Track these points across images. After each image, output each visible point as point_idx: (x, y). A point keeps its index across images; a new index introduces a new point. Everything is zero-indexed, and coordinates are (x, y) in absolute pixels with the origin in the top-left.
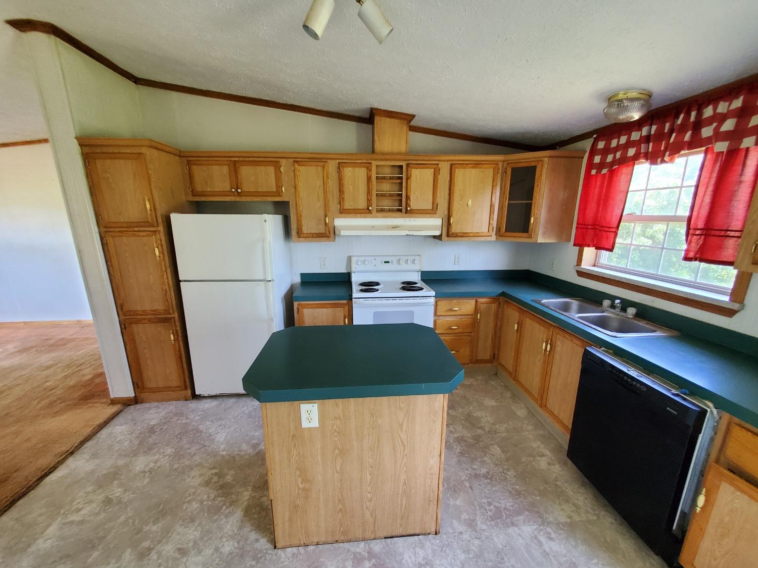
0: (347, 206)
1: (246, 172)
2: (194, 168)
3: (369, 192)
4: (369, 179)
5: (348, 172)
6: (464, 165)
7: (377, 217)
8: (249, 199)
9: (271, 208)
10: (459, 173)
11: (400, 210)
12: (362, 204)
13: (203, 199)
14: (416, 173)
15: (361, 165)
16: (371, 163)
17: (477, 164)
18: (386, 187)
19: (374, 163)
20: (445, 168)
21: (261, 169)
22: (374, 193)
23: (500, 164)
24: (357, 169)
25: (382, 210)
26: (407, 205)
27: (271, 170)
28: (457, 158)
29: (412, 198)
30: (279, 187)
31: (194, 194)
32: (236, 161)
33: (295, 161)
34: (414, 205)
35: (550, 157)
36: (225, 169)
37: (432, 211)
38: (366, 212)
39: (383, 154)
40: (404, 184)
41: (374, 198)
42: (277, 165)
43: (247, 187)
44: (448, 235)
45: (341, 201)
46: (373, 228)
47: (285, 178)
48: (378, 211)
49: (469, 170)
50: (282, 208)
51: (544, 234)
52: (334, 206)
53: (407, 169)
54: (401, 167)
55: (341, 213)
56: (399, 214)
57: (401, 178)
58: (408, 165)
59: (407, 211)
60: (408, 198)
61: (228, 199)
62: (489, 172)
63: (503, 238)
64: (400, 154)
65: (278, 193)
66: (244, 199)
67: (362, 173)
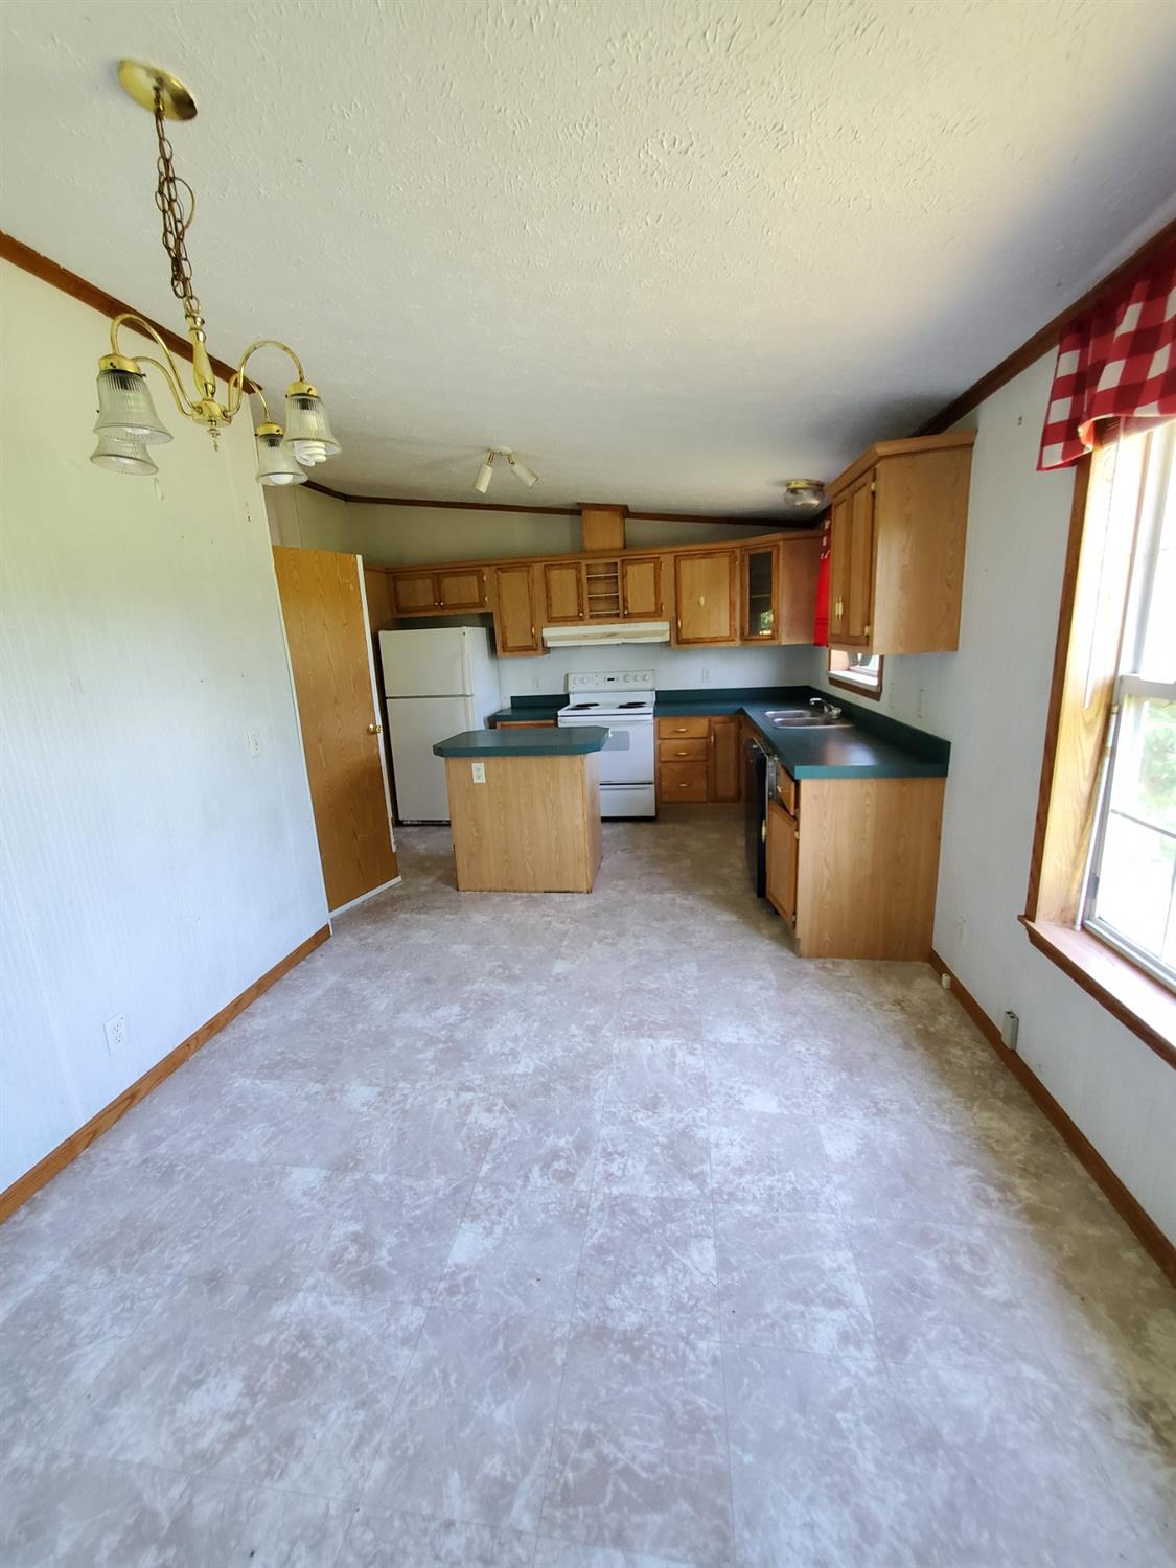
0: (554, 614)
1: (449, 584)
2: (399, 583)
3: (580, 596)
4: (579, 581)
5: (555, 574)
6: (690, 556)
7: (590, 625)
8: (451, 613)
9: (477, 620)
10: (686, 566)
11: (618, 615)
12: (572, 610)
13: (408, 615)
14: (632, 569)
15: (568, 566)
16: (579, 563)
17: (707, 555)
18: (601, 590)
19: (584, 563)
20: (667, 562)
21: (463, 580)
22: (586, 596)
23: (738, 551)
24: (565, 571)
25: (598, 616)
26: (625, 608)
27: (474, 579)
28: (681, 549)
29: (629, 600)
30: (482, 597)
31: (399, 610)
32: (439, 573)
33: (498, 568)
34: (633, 608)
35: (785, 540)
36: (428, 582)
37: (655, 614)
38: (577, 619)
39: (593, 551)
40: (619, 584)
41: (586, 602)
42: (479, 574)
43: (451, 599)
44: (678, 642)
45: (549, 607)
46: (585, 637)
47: (488, 587)
48: (591, 617)
49: (698, 561)
50: (486, 620)
51: (789, 634)
52: (541, 614)
53: (622, 567)
54: (616, 564)
55: (549, 622)
56: (616, 619)
57: (616, 577)
58: (623, 561)
59: (625, 616)
60: (625, 600)
61: (431, 614)
62: (725, 561)
63: (749, 643)
64: (613, 550)
65: (482, 604)
66: (446, 613)
67: (570, 575)
